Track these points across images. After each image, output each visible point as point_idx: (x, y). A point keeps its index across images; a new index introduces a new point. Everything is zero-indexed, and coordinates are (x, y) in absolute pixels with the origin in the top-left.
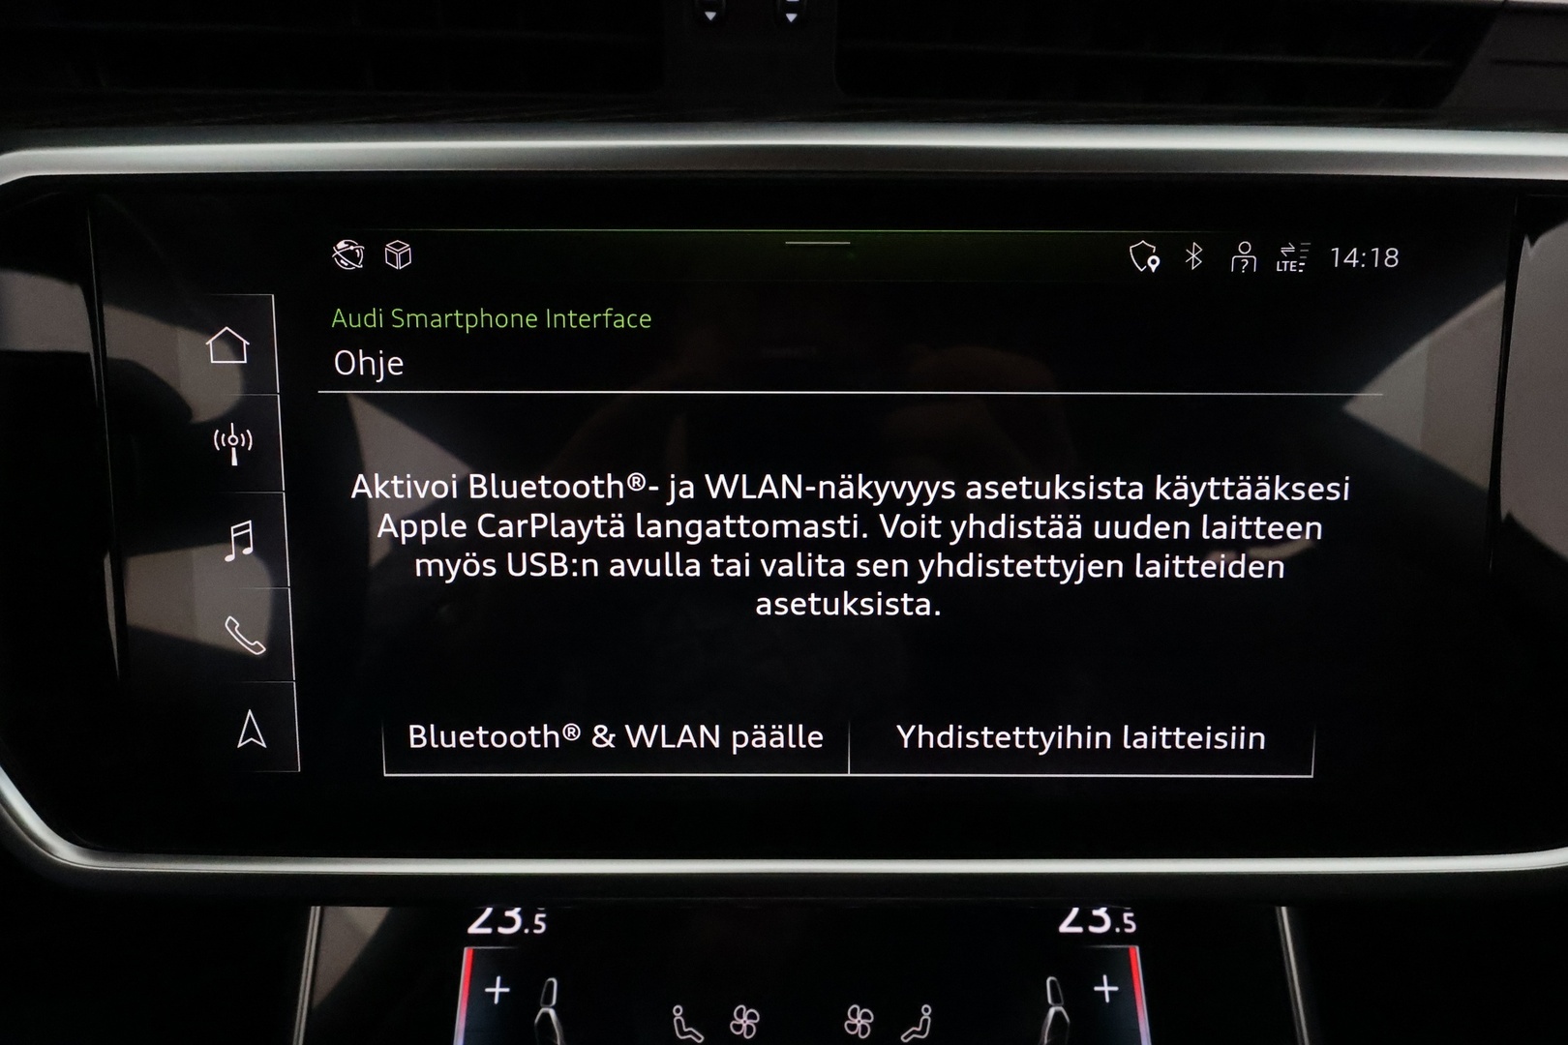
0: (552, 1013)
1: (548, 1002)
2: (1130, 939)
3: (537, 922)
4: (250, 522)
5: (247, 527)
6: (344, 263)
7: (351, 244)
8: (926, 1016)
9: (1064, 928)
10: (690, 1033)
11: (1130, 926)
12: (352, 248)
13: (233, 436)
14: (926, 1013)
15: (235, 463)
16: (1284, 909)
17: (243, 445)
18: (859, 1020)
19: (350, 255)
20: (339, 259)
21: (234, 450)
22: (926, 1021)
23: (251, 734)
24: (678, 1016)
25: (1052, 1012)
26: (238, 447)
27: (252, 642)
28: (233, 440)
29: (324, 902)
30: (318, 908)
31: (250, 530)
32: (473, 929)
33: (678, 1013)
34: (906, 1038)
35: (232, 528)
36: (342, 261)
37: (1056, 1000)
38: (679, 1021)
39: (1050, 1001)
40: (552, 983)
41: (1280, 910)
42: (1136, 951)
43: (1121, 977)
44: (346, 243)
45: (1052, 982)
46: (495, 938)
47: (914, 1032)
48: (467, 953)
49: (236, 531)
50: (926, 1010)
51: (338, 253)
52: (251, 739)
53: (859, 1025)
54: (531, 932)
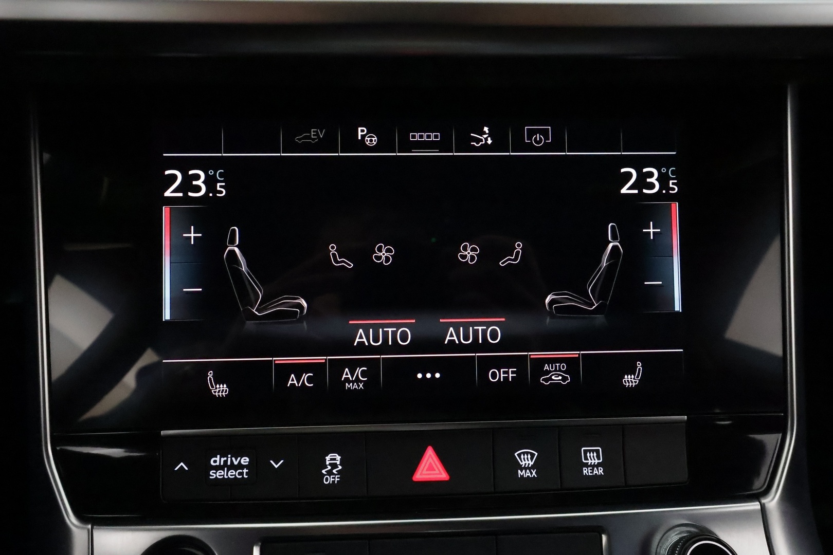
0: (237, 250)
1: (232, 242)
2: (673, 198)
3: (218, 188)
8: (519, 249)
9: (624, 191)
10: (343, 262)
11: (674, 189)
14: (519, 247)
18: (469, 253)
22: (518, 252)
24: (333, 251)
25: (611, 245)
32: (168, 194)
33: (333, 249)
34: (502, 263)
37: (614, 238)
38: (334, 254)
39: (610, 239)
40: (234, 230)
42: (675, 206)
43: (663, 222)
45: (612, 226)
46: (186, 200)
47: (509, 259)
48: (165, 210)
50: (519, 245)
53: (468, 255)
54: (214, 195)
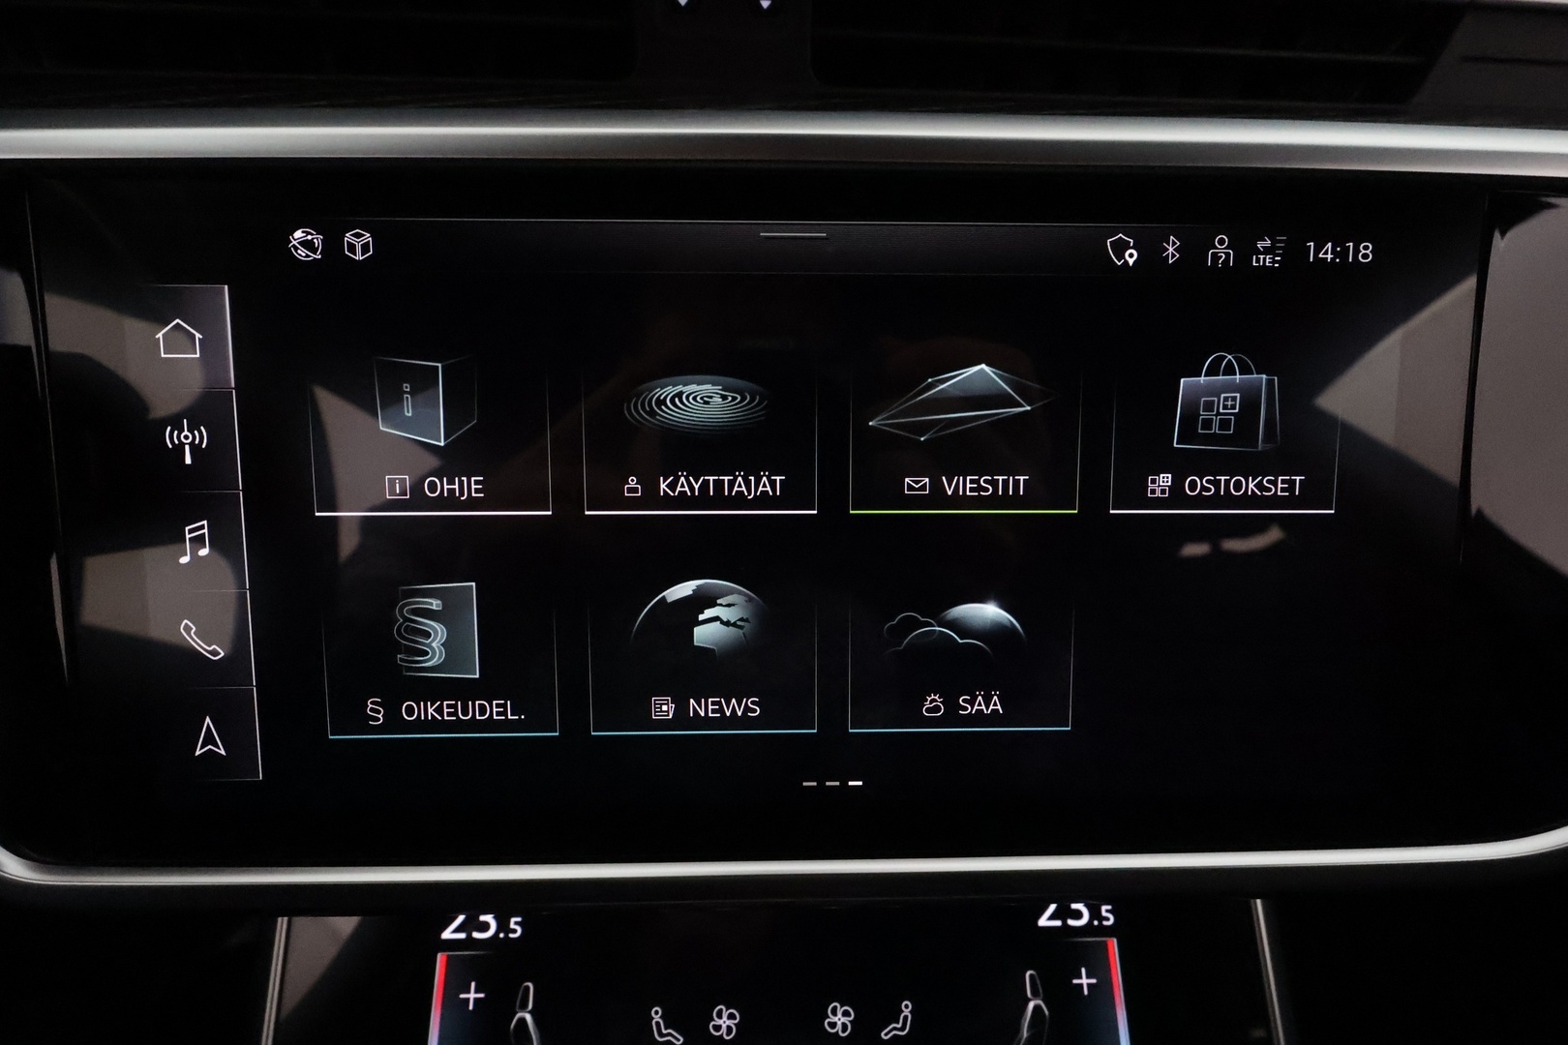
0: (528, 1017)
1: (524, 1006)
2: (1108, 932)
3: (512, 926)
4: (205, 522)
5: (202, 527)
6: (302, 252)
7: (308, 233)
8: (906, 1012)
9: (1043, 922)
10: (669, 1034)
11: (1108, 919)
12: (309, 237)
13: (186, 433)
14: (907, 1009)
15: (188, 460)
16: (1259, 901)
17: (197, 442)
18: (839, 1019)
19: (308, 245)
20: (296, 249)
21: (187, 447)
22: (906, 1017)
23: (209, 741)
24: (657, 1018)
25: (1031, 1005)
26: (192, 444)
27: (210, 646)
28: (186, 437)
29: (292, 913)
30: (286, 919)
31: (206, 531)
32: (447, 935)
33: (657, 1015)
34: (886, 1035)
35: (187, 529)
36: (299, 251)
37: (1035, 994)
38: (658, 1023)
40: (528, 988)
41: (1255, 903)
42: (1113, 944)
43: (1099, 969)
44: (303, 232)
45: (1031, 975)
46: (468, 942)
47: (895, 1029)
48: (440, 958)
49: (191, 531)
50: (907, 1006)
51: (294, 242)
52: (210, 747)
53: (839, 1023)
54: (506, 936)
